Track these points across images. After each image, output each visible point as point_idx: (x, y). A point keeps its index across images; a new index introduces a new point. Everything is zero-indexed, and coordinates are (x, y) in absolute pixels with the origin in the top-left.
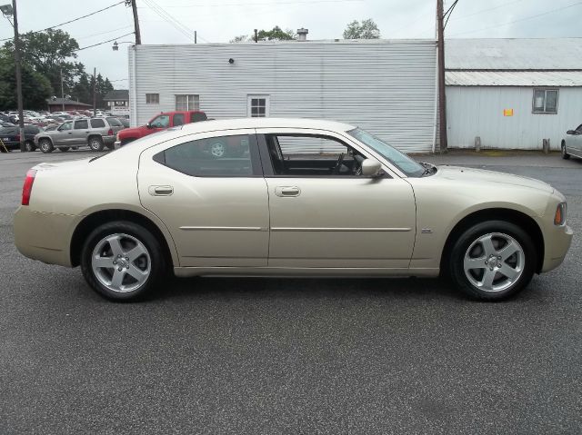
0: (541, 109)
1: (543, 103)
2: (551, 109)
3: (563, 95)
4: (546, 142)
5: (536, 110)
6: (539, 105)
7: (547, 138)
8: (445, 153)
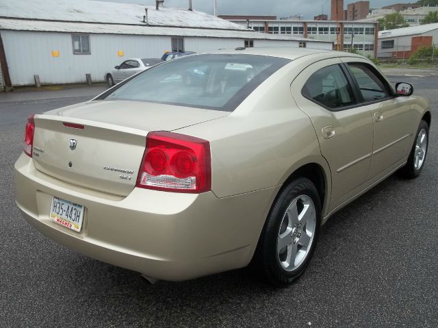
0: (79, 51)
1: (80, 46)
2: (86, 51)
3: (93, 40)
4: (88, 76)
5: (76, 52)
6: (77, 47)
7: (89, 73)
8: (12, 91)
